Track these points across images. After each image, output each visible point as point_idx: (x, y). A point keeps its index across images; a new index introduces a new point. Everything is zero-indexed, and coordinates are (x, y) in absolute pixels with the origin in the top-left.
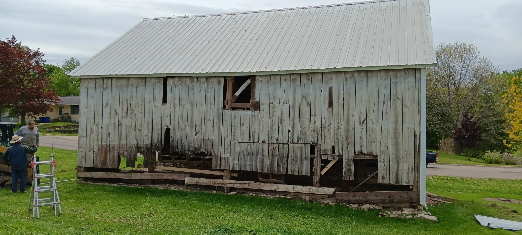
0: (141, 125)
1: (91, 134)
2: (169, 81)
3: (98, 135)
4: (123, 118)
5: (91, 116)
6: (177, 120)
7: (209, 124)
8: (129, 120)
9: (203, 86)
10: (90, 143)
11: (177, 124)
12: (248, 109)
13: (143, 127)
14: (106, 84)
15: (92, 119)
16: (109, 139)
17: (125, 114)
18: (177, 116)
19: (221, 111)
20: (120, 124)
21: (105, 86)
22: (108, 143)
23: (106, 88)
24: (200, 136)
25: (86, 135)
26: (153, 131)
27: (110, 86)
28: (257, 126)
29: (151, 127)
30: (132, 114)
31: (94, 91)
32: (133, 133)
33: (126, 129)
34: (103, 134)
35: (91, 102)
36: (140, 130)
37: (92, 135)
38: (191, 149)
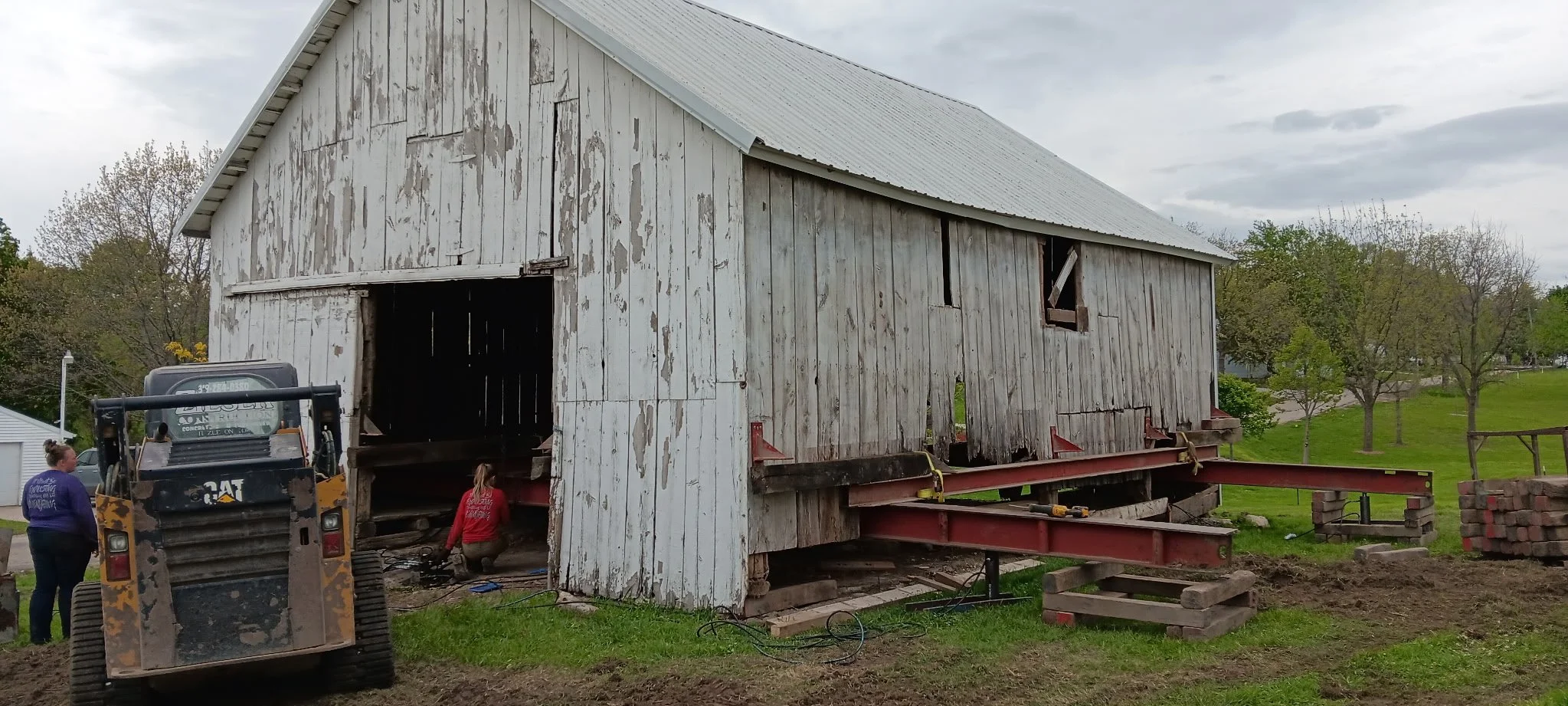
0: (906, 373)
1: (785, 407)
2: (952, 228)
3: (807, 413)
4: (867, 345)
5: (784, 331)
6: (974, 355)
7: (1027, 363)
8: (881, 351)
9: (1010, 255)
10: (784, 443)
11: (975, 369)
12: (1072, 327)
13: (910, 378)
14: (820, 208)
15: (788, 342)
16: (836, 424)
17: (869, 332)
18: (973, 346)
19: (1040, 331)
20: (862, 371)
21: (817, 213)
22: (835, 443)
23: (821, 223)
24: (1017, 403)
25: (771, 415)
26: (933, 392)
27: (830, 216)
28: (1089, 372)
29: (927, 377)
30: (885, 331)
31: (789, 229)
32: (892, 400)
33: (876, 387)
34: (821, 406)
35: (783, 272)
36: (906, 390)
37: (791, 411)
38: (1007, 443)
